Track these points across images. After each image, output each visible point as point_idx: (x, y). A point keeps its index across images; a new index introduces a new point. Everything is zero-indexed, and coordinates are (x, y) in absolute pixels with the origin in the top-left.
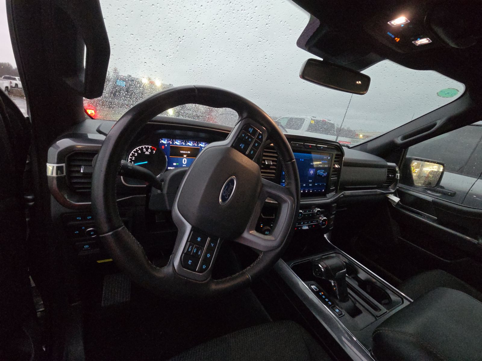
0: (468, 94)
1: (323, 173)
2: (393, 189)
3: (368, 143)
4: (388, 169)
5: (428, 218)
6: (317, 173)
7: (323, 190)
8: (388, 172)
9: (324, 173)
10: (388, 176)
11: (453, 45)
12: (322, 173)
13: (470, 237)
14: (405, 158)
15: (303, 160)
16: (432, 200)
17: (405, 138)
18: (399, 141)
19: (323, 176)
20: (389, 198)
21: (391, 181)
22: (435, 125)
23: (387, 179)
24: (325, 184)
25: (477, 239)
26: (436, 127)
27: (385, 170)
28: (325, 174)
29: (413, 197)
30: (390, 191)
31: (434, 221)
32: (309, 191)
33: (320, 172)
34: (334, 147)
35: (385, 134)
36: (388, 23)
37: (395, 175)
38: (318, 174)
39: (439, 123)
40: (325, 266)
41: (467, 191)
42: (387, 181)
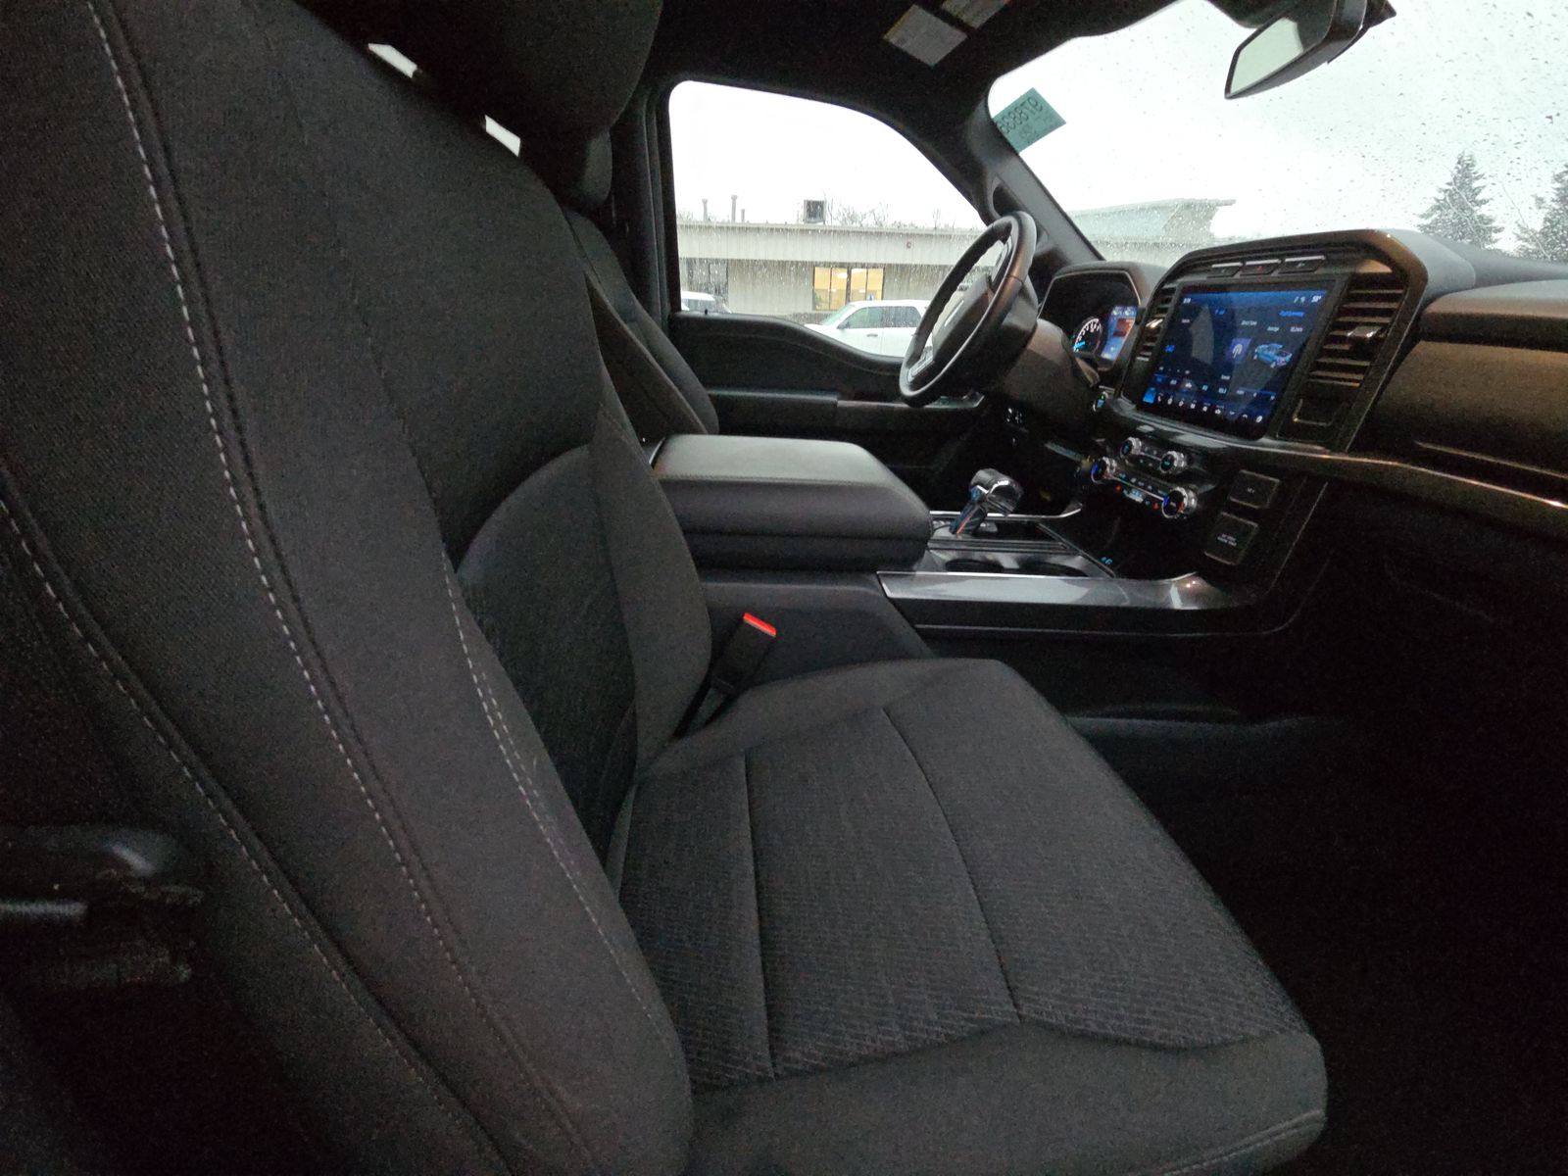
1: (1278, 355)
6: (1253, 353)
7: (1260, 419)
9: (1280, 354)
12: (1272, 353)
15: (1222, 313)
19: (1273, 366)
24: (1273, 398)
28: (1283, 360)
32: (1212, 409)
33: (1266, 352)
38: (1255, 357)
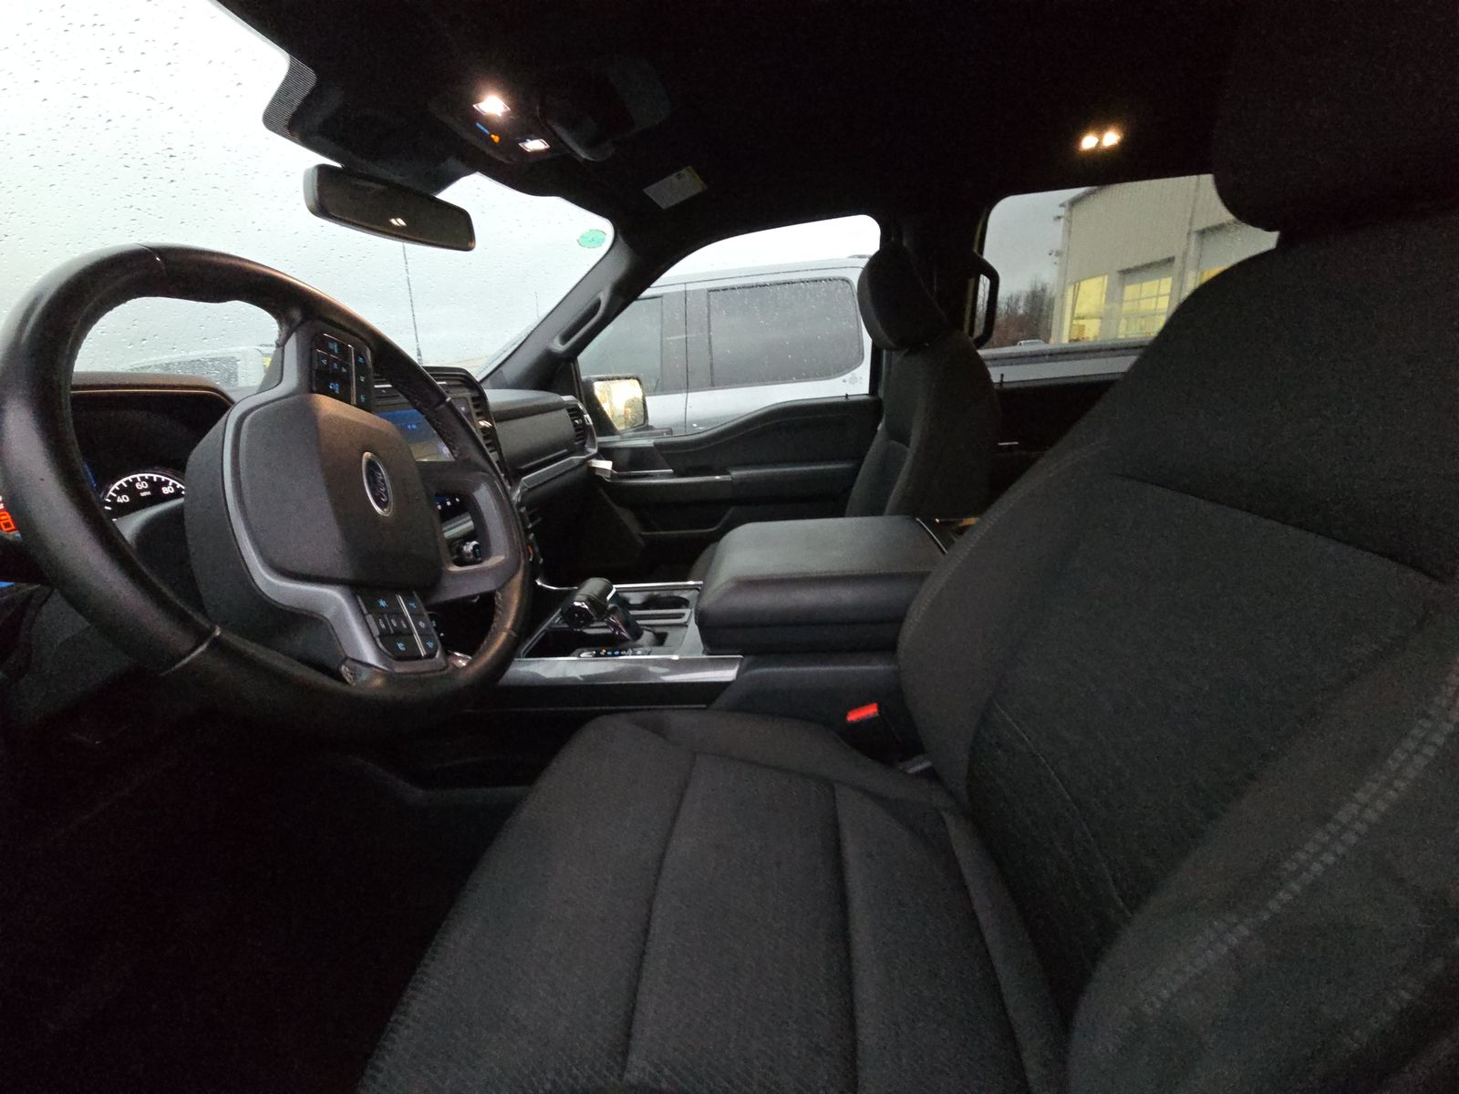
0: (620, 239)
2: (594, 448)
3: (503, 369)
4: (569, 410)
5: (663, 476)
8: (571, 416)
10: (575, 425)
11: (583, 156)
13: (719, 475)
14: (583, 383)
16: (654, 443)
17: (565, 338)
18: (559, 347)
20: (595, 468)
21: (582, 433)
22: (598, 303)
23: (576, 430)
25: (728, 474)
26: (603, 306)
27: (564, 413)
29: (626, 451)
30: (588, 453)
31: (669, 476)
34: (459, 383)
35: (525, 340)
36: (474, 106)
37: (583, 419)
39: (604, 297)
40: (584, 599)
41: (683, 420)
42: (578, 435)
